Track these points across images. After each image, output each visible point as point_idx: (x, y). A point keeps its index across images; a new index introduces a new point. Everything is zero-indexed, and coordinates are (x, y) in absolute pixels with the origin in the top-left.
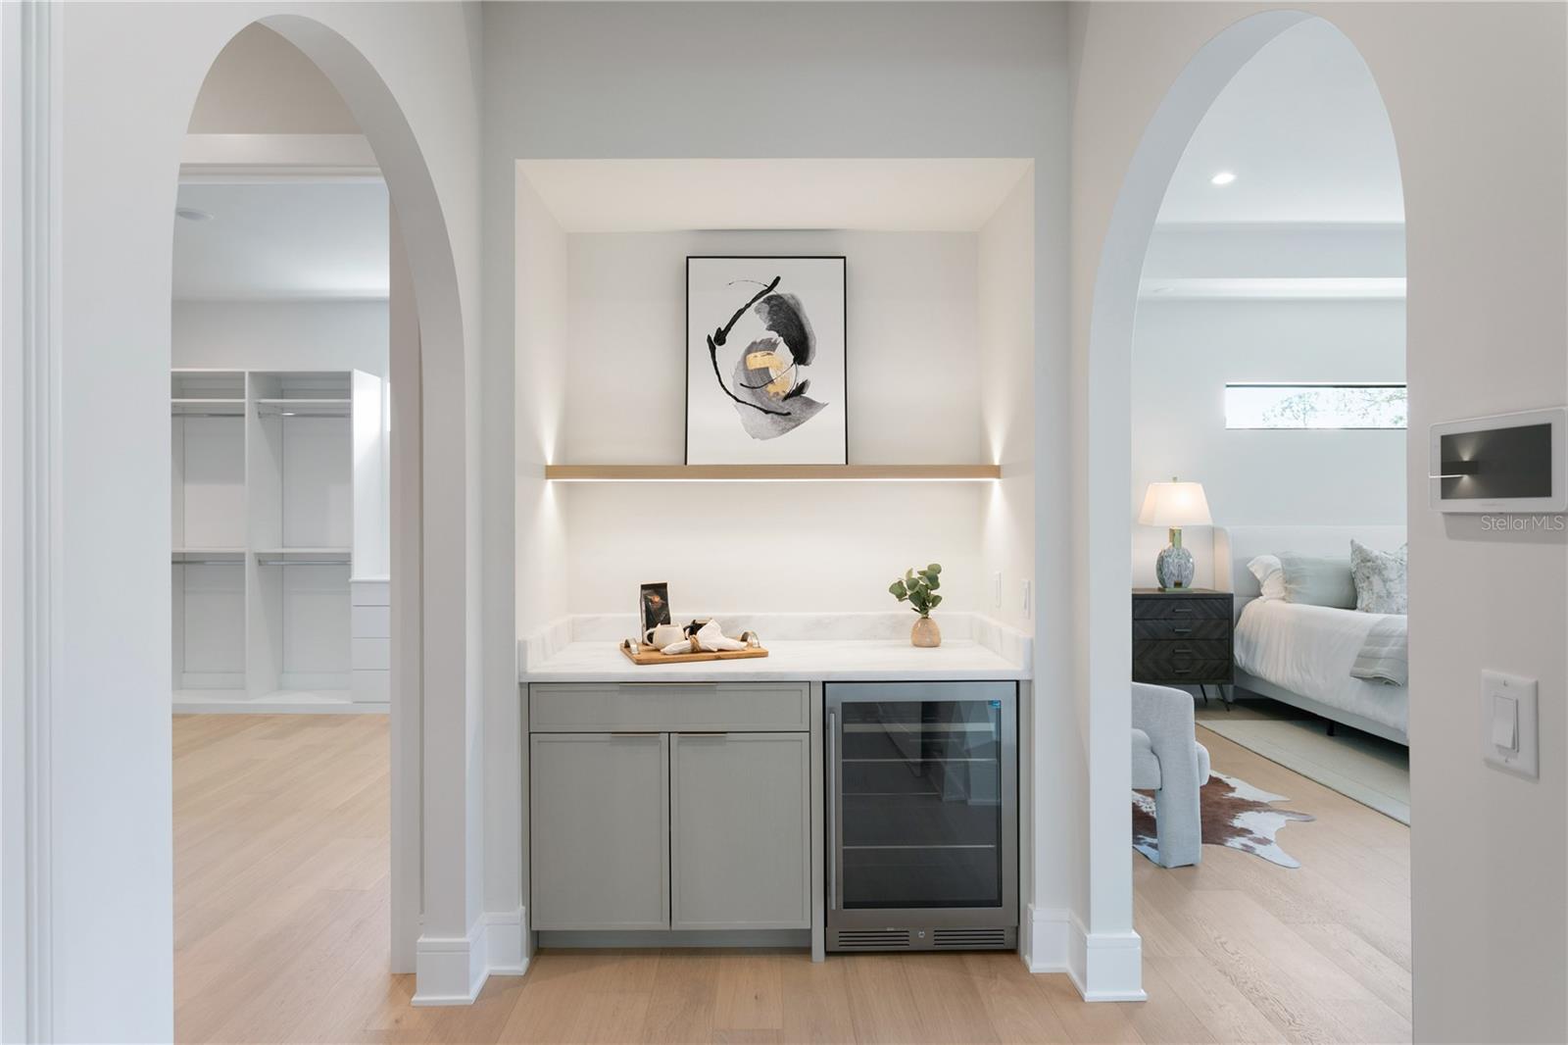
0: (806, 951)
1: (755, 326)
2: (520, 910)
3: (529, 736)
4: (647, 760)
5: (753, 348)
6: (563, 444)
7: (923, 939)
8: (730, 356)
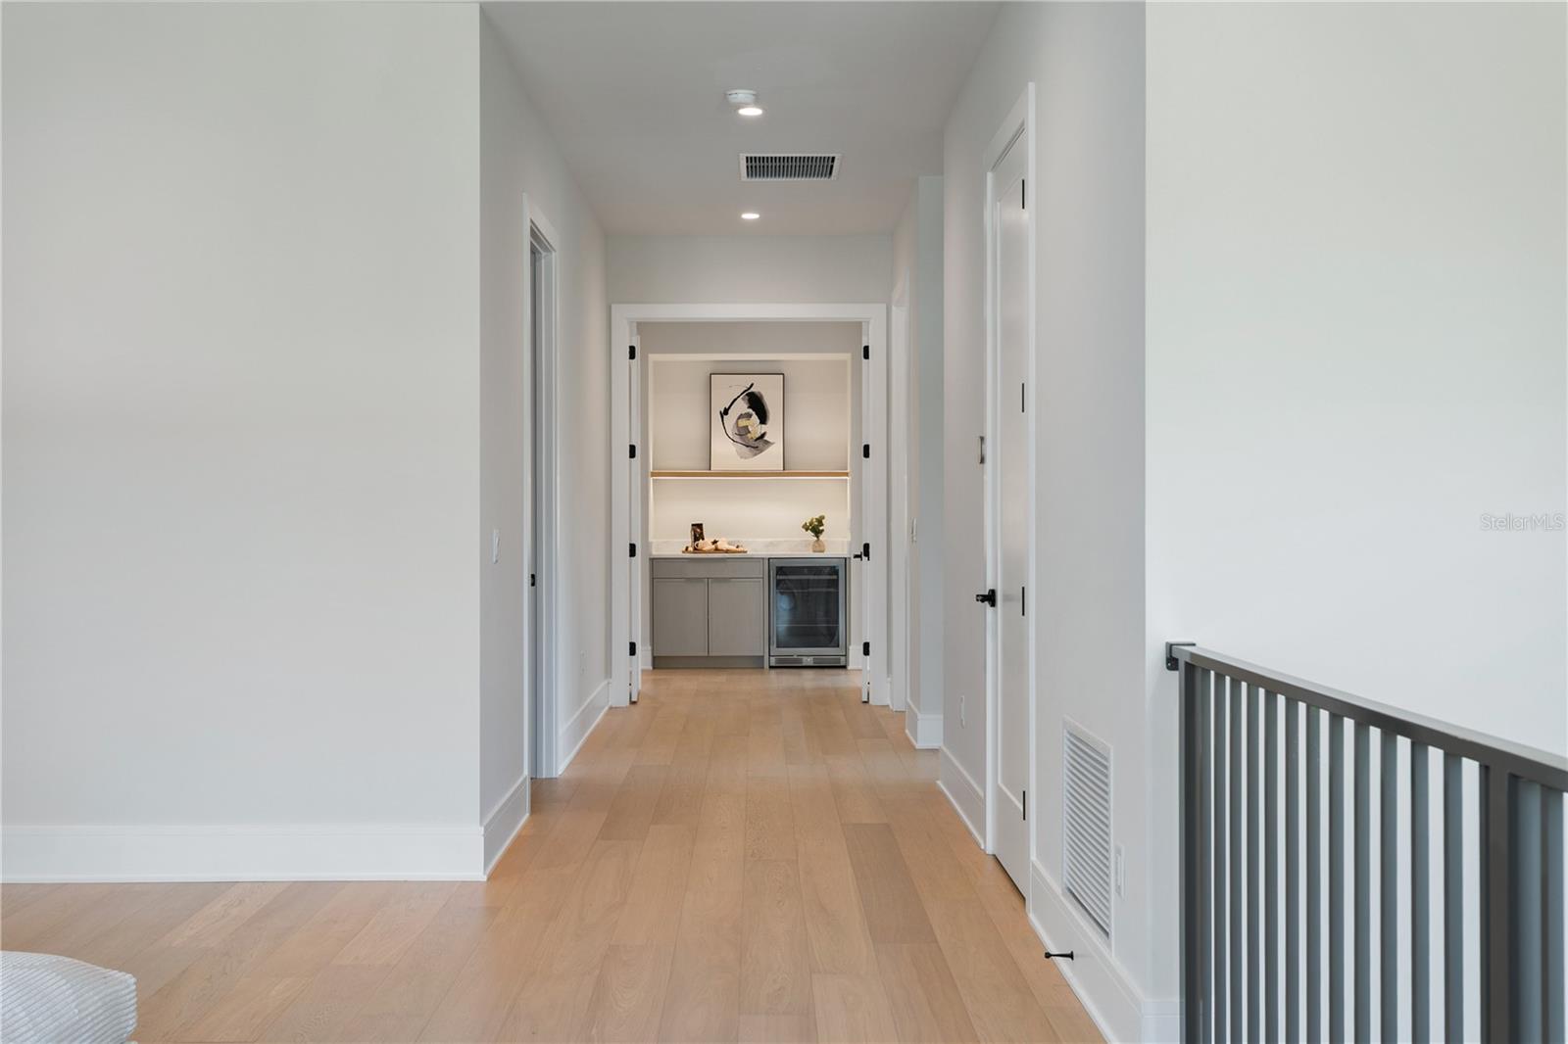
0: (762, 667)
2: (652, 648)
3: (652, 579)
4: (699, 589)
6: (656, 467)
7: (808, 661)
8: (730, 419)
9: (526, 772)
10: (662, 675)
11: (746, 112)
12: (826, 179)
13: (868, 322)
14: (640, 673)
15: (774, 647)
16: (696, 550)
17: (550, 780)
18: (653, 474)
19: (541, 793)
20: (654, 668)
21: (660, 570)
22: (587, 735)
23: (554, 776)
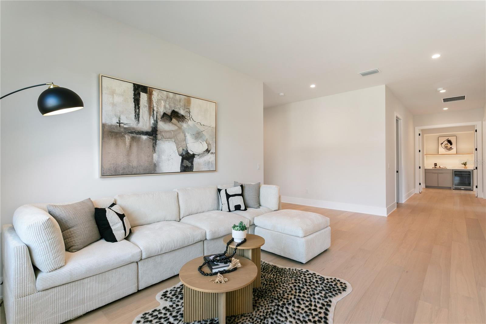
0: (451, 189)
1: (446, 142)
2: (425, 184)
3: (425, 173)
4: (436, 175)
5: (446, 144)
6: (426, 153)
7: (463, 189)
8: (443, 145)
9: (396, 201)
10: (427, 189)
11: (441, 92)
12: (463, 100)
13: (477, 125)
14: (422, 189)
15: (454, 186)
16: (435, 168)
17: (401, 203)
18: (425, 155)
19: (399, 205)
20: (426, 188)
21: (427, 171)
22: (410, 197)
23: (402, 203)
